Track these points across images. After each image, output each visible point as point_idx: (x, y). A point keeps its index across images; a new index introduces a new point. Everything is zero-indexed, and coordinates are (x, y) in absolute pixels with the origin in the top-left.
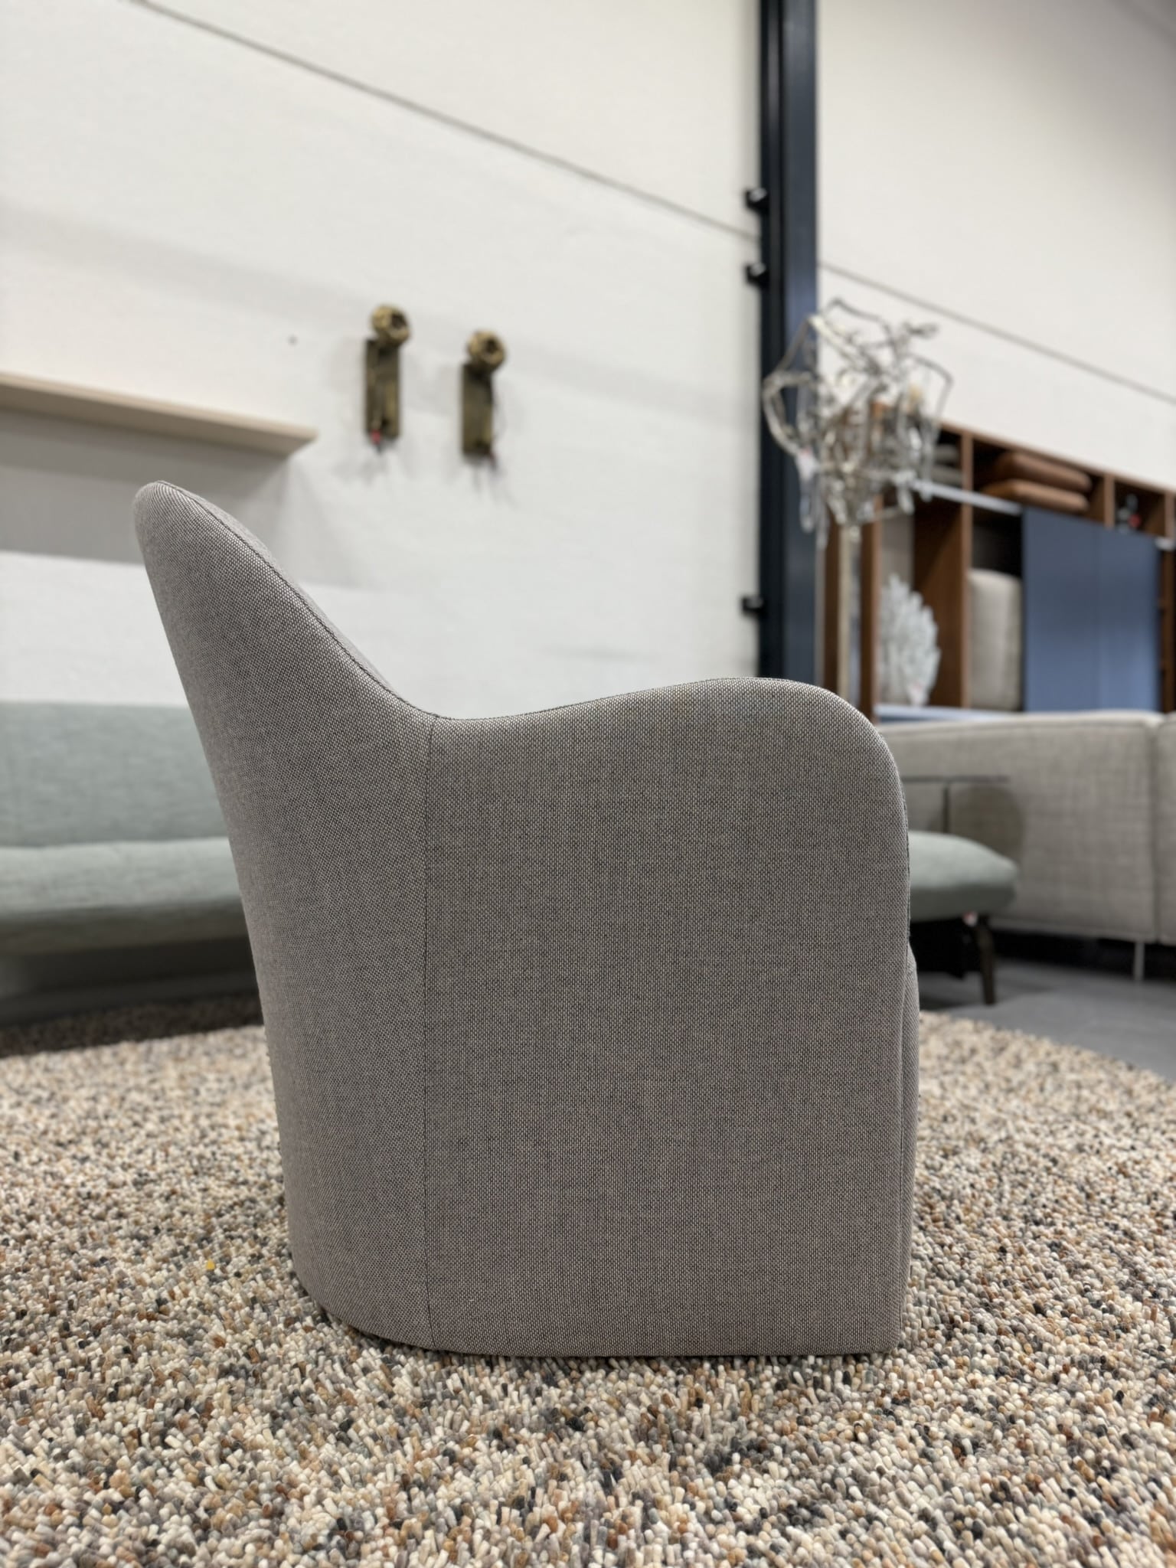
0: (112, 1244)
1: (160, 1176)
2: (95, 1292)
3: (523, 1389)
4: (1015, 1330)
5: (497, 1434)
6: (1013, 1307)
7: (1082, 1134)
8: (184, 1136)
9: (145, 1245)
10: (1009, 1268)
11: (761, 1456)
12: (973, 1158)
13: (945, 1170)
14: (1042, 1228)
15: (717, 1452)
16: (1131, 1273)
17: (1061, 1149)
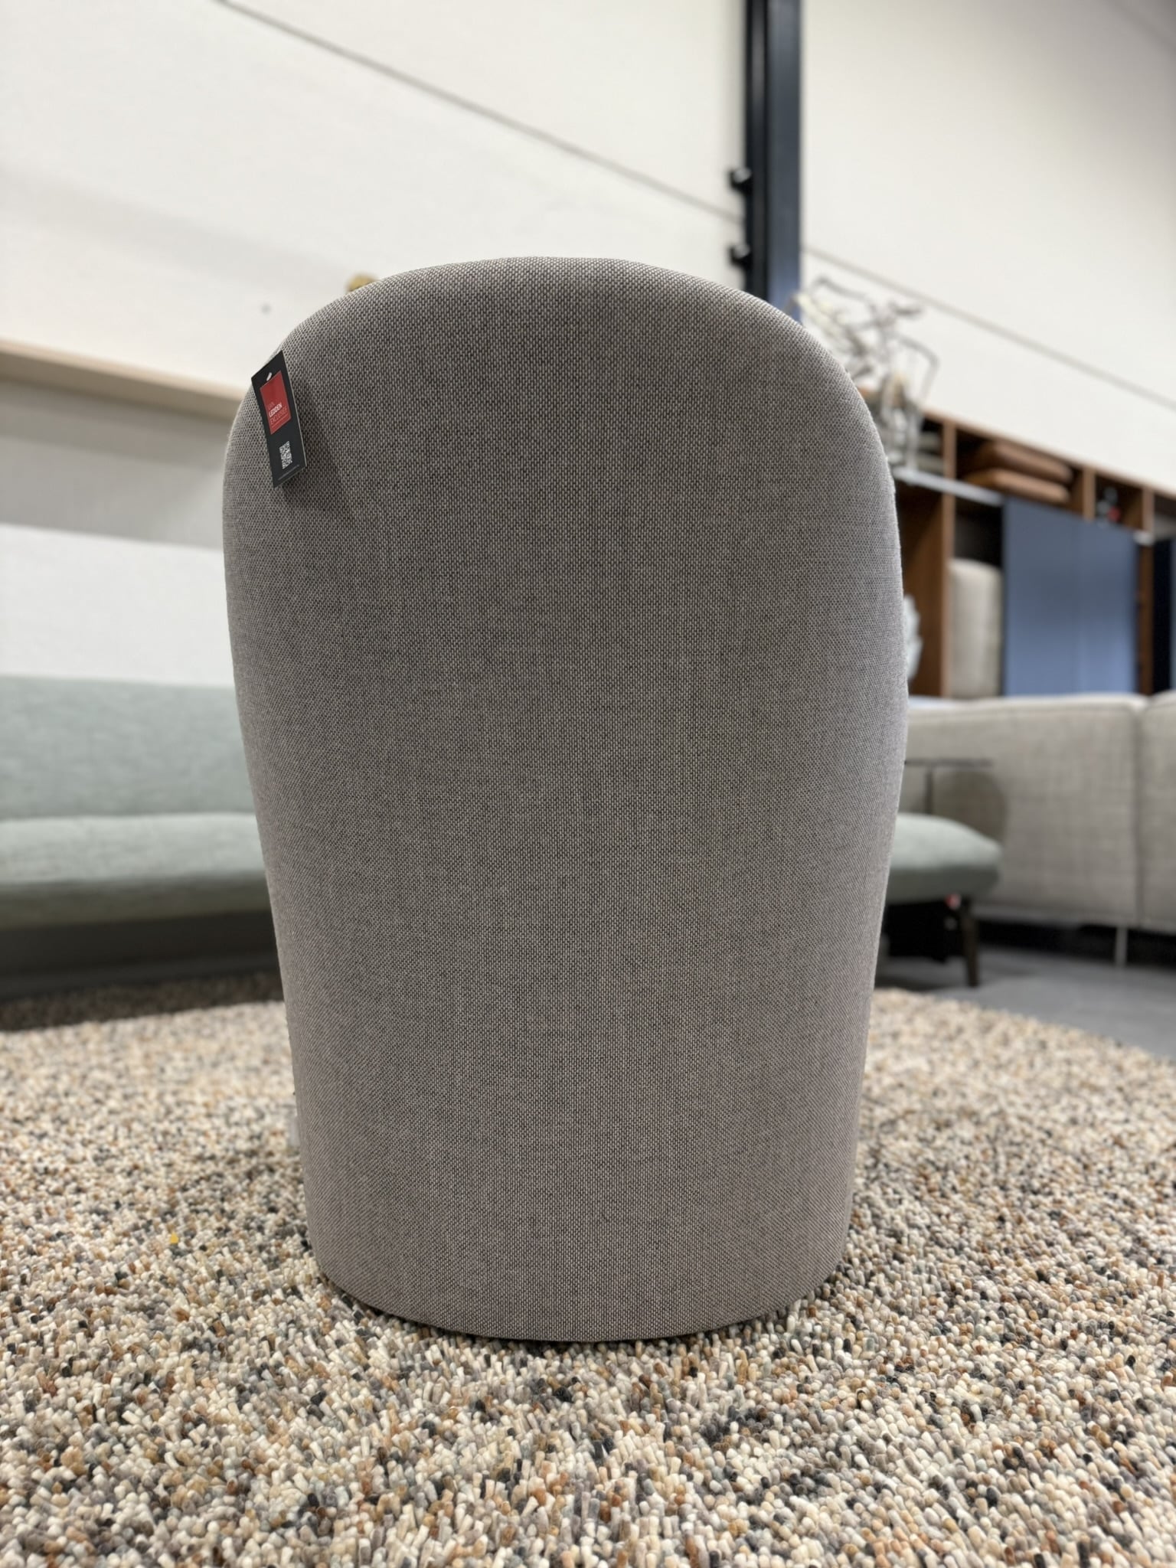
0: (69, 1218)
1: (122, 1152)
2: (50, 1267)
3: (506, 1359)
4: (1019, 1298)
5: (480, 1406)
6: (1015, 1275)
7: (1075, 1108)
8: (149, 1113)
9: (106, 1220)
10: (1009, 1236)
11: (760, 1425)
12: (966, 1131)
13: (939, 1143)
14: (1040, 1197)
15: (714, 1419)
16: (1134, 1241)
17: (1055, 1121)
